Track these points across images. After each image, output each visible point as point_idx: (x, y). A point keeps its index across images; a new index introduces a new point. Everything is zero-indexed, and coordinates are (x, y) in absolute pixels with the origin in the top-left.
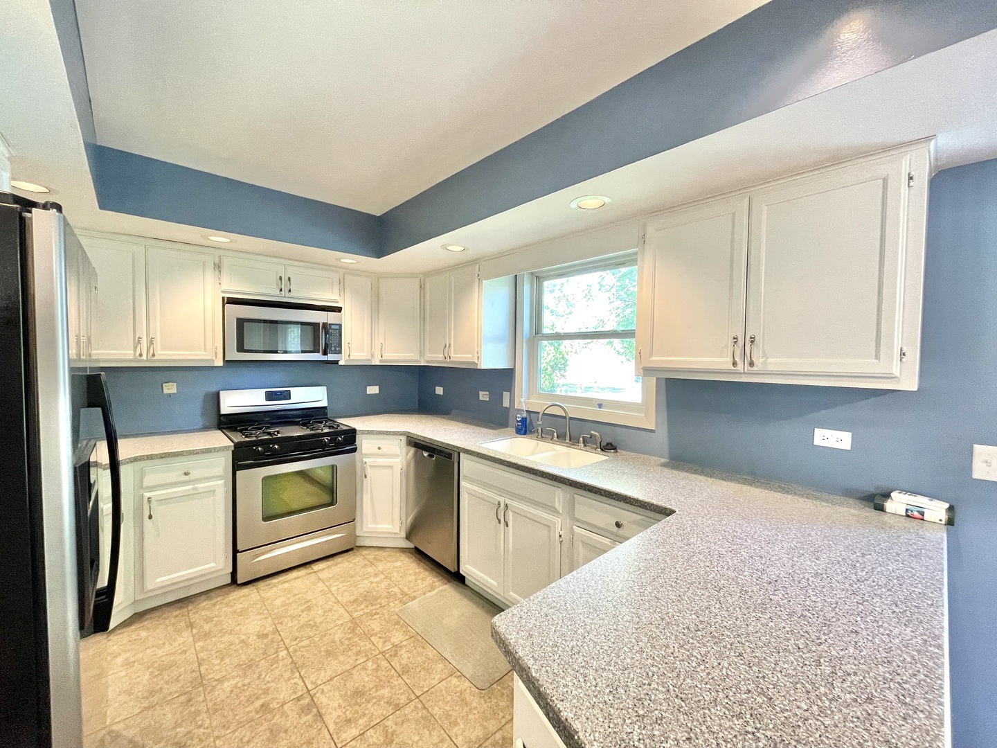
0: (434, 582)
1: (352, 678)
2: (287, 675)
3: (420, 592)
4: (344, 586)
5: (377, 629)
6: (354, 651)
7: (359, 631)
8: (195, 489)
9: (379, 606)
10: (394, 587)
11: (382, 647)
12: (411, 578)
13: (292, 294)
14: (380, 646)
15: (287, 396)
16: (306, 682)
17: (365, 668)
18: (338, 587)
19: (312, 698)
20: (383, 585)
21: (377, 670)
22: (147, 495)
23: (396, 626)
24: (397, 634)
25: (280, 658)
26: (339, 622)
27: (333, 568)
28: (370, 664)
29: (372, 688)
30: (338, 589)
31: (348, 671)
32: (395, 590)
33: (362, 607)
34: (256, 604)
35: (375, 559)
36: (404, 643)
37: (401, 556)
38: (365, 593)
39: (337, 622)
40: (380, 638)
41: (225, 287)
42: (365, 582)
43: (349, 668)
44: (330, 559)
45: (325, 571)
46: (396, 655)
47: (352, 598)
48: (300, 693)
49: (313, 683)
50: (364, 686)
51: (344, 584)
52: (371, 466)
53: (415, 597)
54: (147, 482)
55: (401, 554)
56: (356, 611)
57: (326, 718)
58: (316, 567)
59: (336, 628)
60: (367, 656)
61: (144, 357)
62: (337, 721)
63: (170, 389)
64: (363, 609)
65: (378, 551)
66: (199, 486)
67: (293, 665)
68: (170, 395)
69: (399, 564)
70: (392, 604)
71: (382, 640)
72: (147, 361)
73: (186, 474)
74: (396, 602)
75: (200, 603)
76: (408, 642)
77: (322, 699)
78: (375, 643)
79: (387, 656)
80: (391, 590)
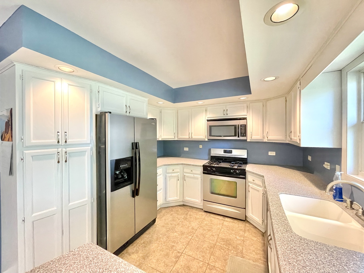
0: (260, 259)
1: (193, 261)
2: (184, 244)
3: (248, 257)
4: (226, 231)
5: (217, 255)
6: (203, 254)
7: (212, 250)
8: (194, 176)
9: (228, 248)
10: (241, 246)
11: (210, 262)
12: (252, 248)
13: (228, 115)
14: (210, 261)
15: (231, 152)
16: (185, 250)
17: (199, 263)
18: (225, 230)
19: (181, 255)
20: (239, 242)
21: (201, 267)
22: (185, 174)
23: (224, 261)
24: (220, 263)
25: (189, 238)
26: (211, 242)
27: (231, 223)
28: (201, 263)
29: (193, 271)
30: (224, 231)
31: (195, 258)
32: (241, 248)
33: (223, 243)
34: (201, 219)
35: (248, 230)
36: (218, 269)
37: (260, 236)
38: (229, 239)
39: (210, 241)
40: (214, 258)
41: (208, 116)
42: (234, 235)
43: (196, 258)
44: (233, 219)
45: (227, 222)
46: (211, 269)
47: (224, 237)
48: (180, 251)
49: (185, 252)
50: (192, 268)
51: (227, 231)
52: (251, 188)
53: (244, 257)
54: (185, 170)
55: (261, 236)
56: (219, 243)
57: (176, 265)
58: (227, 219)
59: (208, 243)
60: (204, 260)
61: (190, 138)
62: (177, 268)
63: (201, 147)
64: (222, 244)
65: (253, 228)
66: (195, 175)
67: (188, 242)
68: (200, 148)
69: (255, 239)
70: (232, 251)
71: (214, 260)
72: (191, 139)
73: (192, 171)
74: (235, 252)
75: (194, 210)
76: (220, 270)
77: (182, 258)
78: (211, 258)
79: (208, 267)
80: (239, 246)
